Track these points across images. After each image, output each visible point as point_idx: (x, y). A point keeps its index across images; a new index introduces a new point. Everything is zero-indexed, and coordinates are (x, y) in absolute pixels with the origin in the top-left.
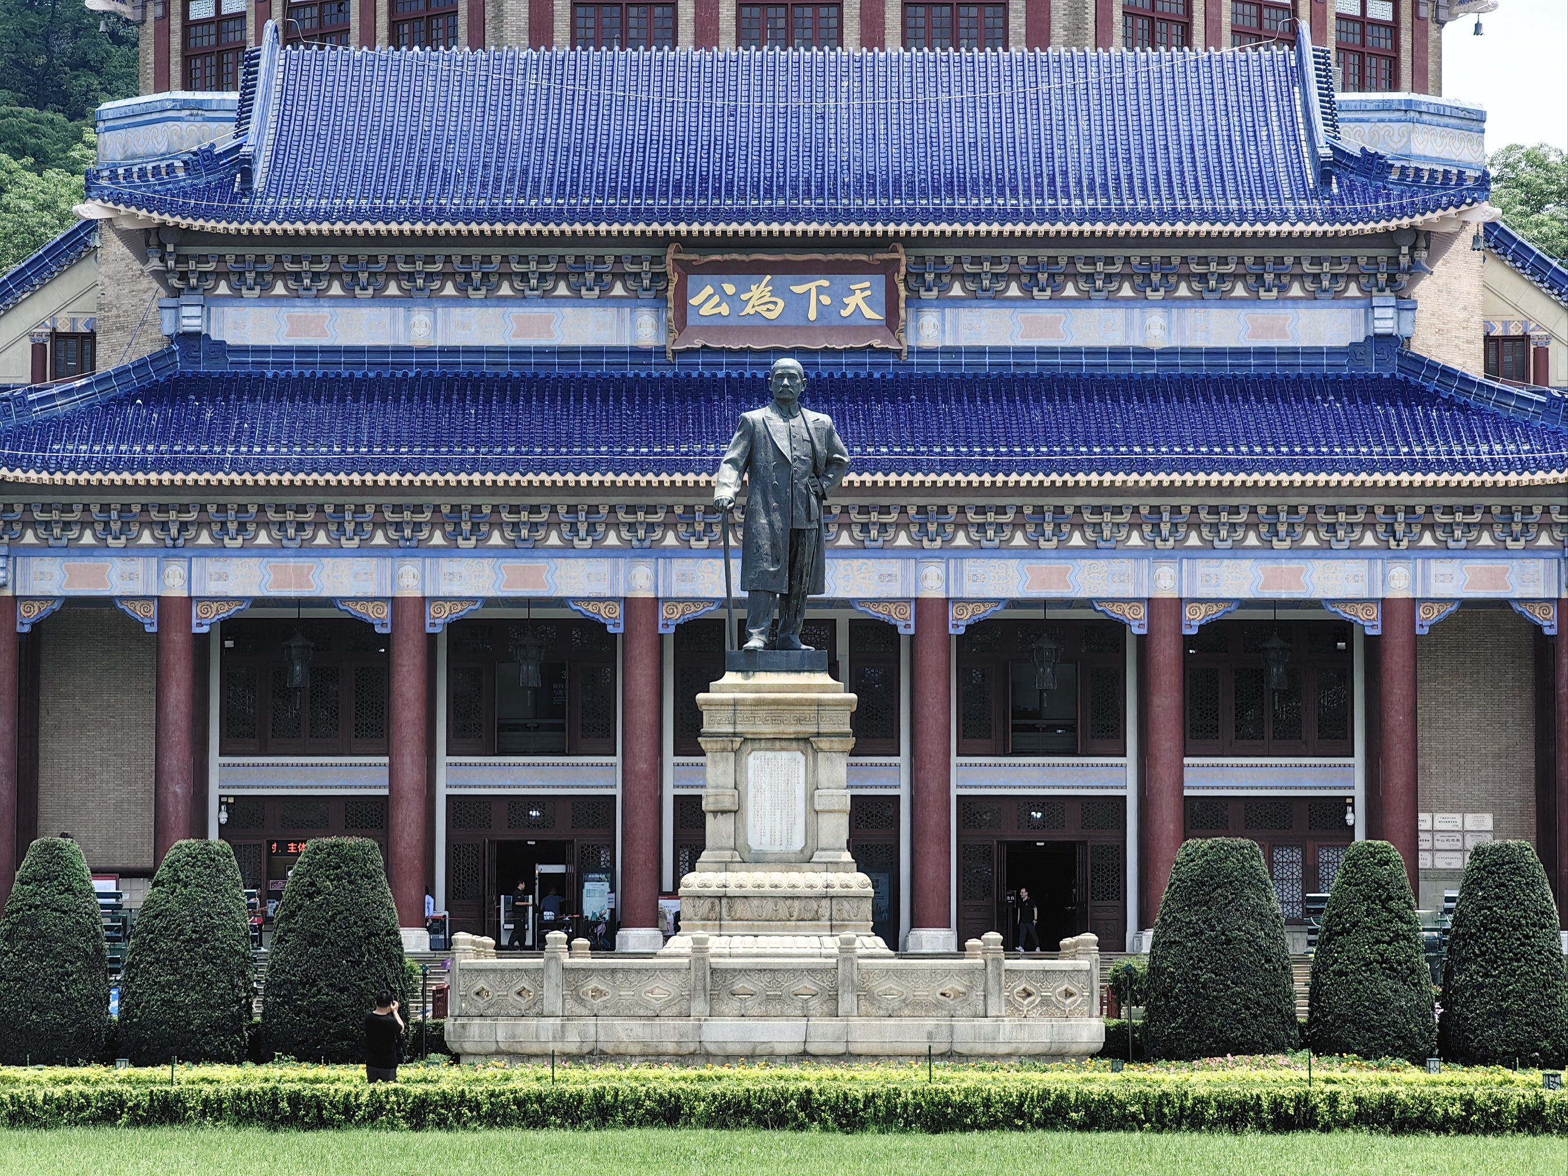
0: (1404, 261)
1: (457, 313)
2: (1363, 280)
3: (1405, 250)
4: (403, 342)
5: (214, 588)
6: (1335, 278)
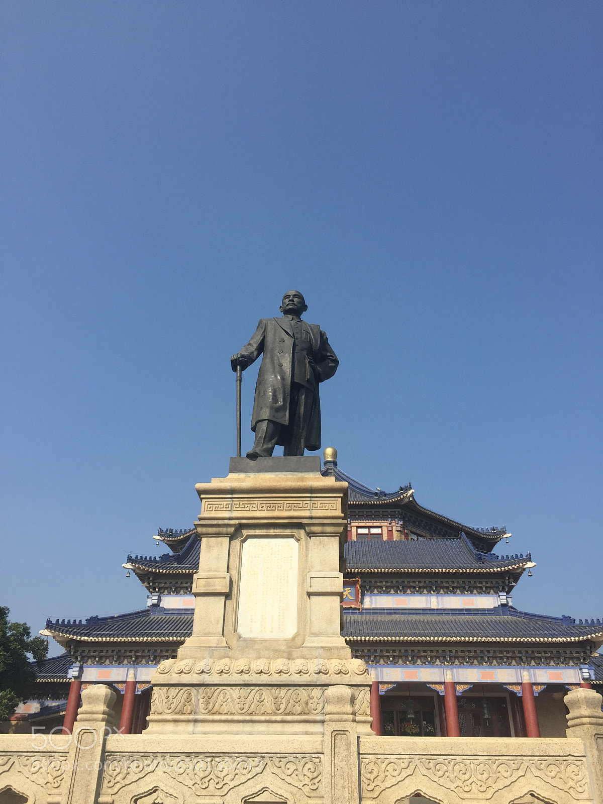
0: (507, 582)
2: (495, 589)
3: (507, 578)
5: (144, 678)
6: (486, 588)
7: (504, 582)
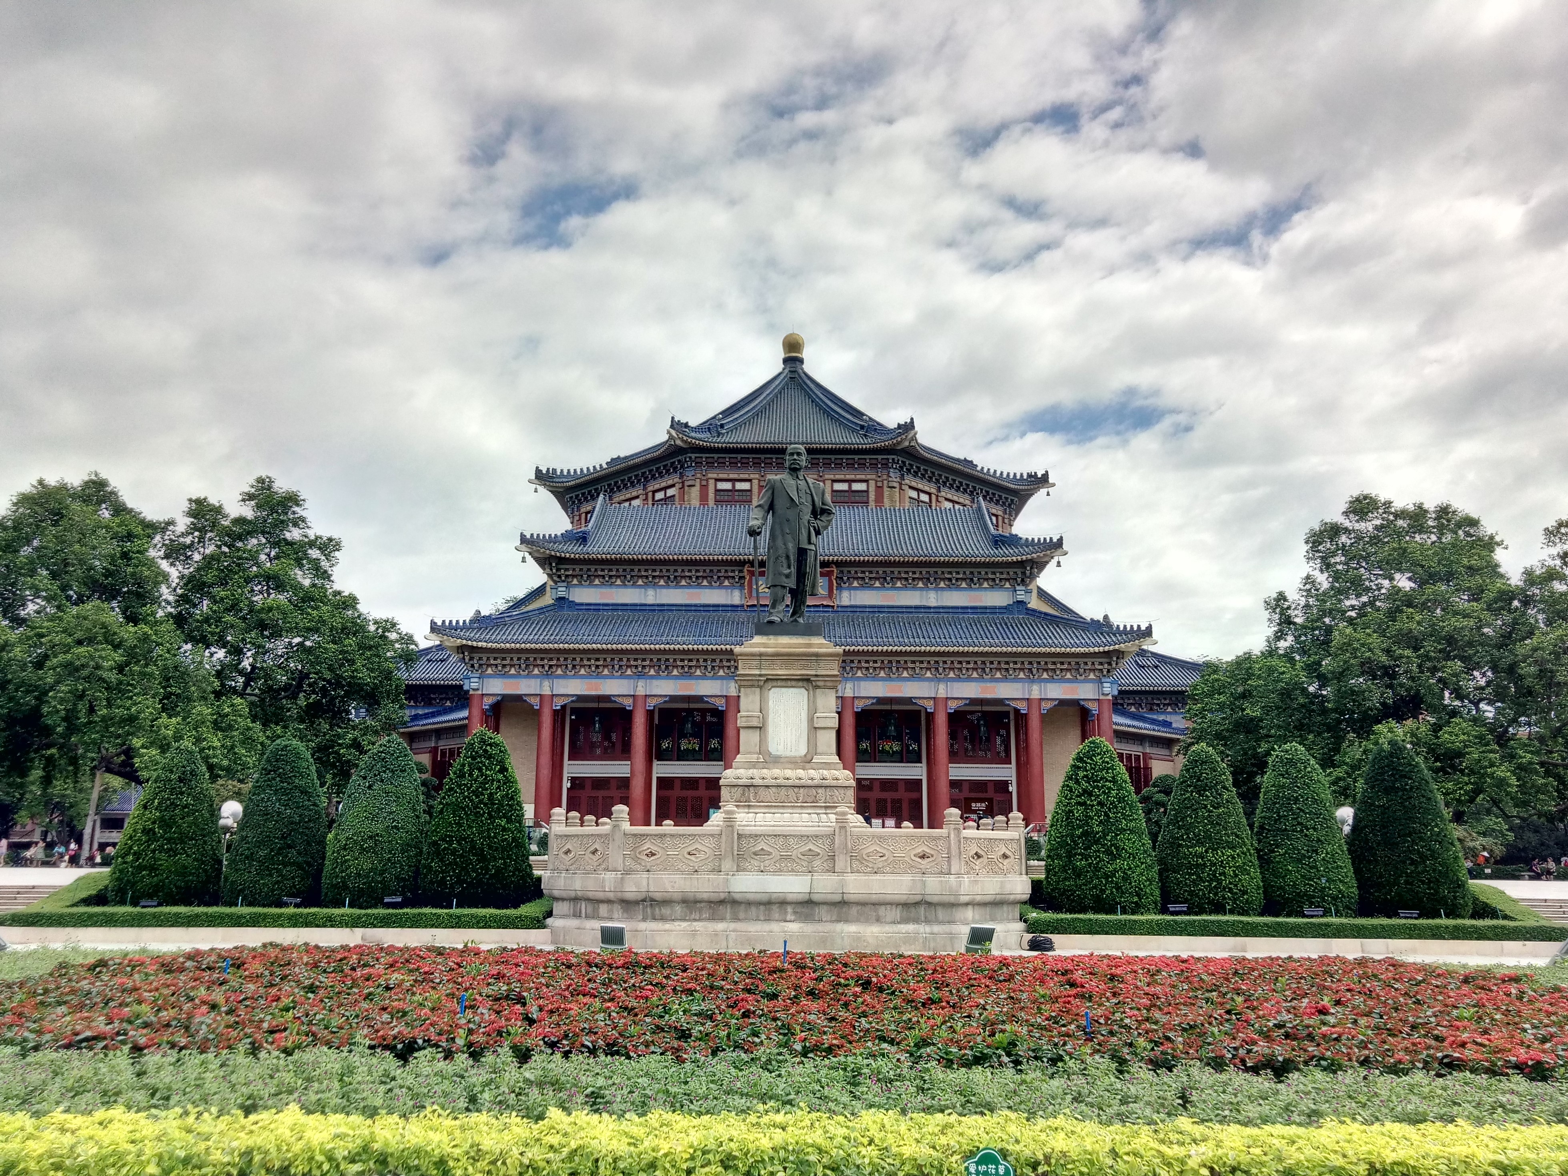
1: (664, 591)
2: (1012, 581)
3: (1028, 568)
4: (644, 602)
5: (562, 691)
6: (1001, 580)
7: (1024, 573)
